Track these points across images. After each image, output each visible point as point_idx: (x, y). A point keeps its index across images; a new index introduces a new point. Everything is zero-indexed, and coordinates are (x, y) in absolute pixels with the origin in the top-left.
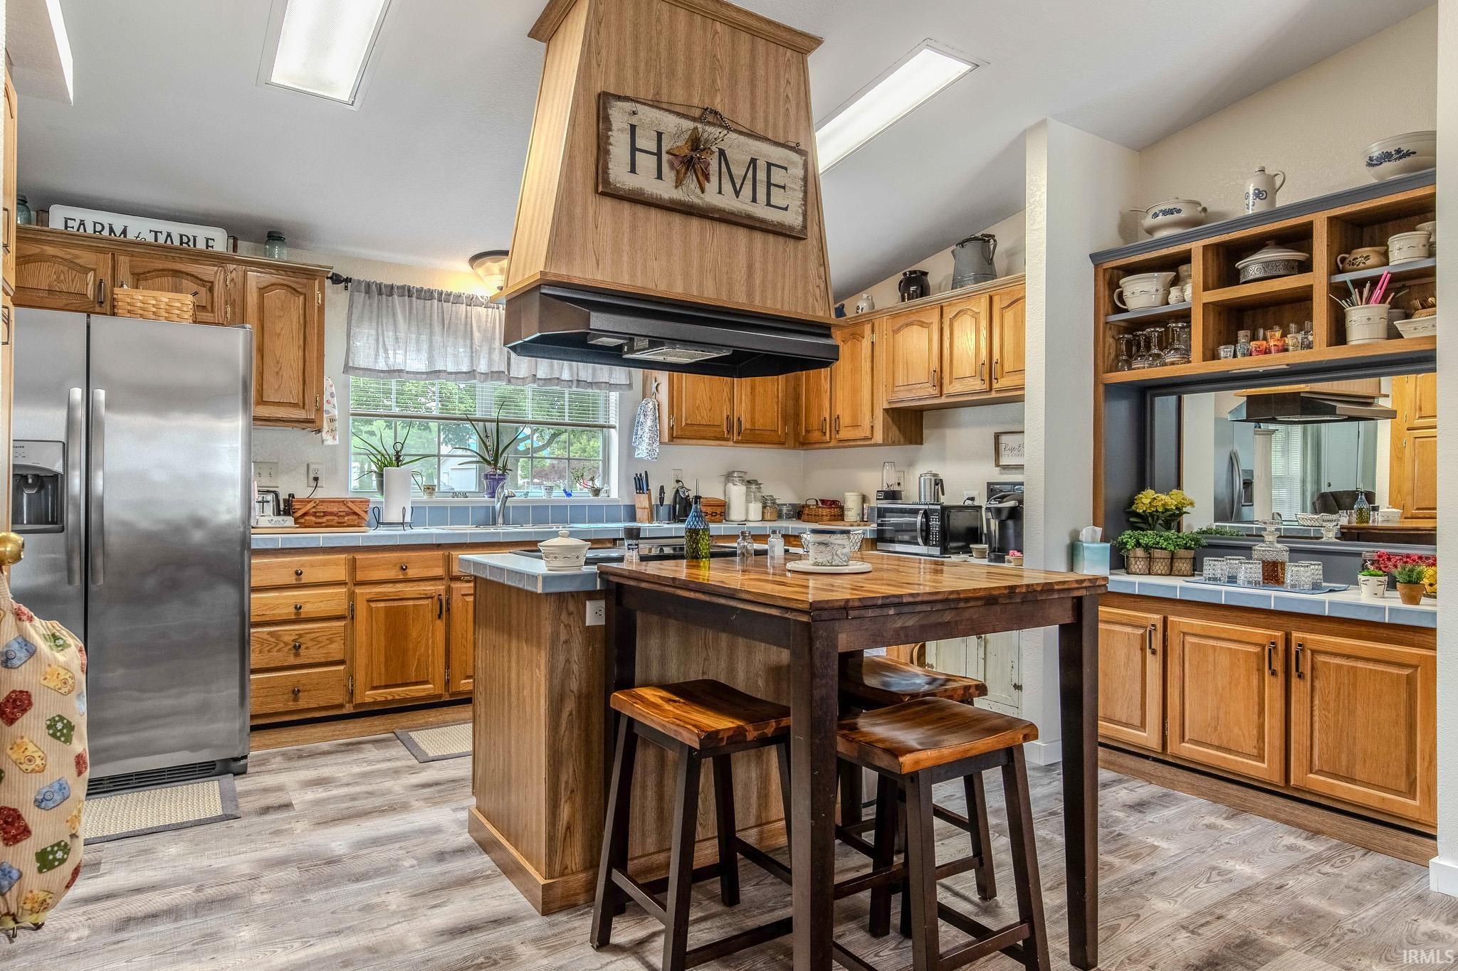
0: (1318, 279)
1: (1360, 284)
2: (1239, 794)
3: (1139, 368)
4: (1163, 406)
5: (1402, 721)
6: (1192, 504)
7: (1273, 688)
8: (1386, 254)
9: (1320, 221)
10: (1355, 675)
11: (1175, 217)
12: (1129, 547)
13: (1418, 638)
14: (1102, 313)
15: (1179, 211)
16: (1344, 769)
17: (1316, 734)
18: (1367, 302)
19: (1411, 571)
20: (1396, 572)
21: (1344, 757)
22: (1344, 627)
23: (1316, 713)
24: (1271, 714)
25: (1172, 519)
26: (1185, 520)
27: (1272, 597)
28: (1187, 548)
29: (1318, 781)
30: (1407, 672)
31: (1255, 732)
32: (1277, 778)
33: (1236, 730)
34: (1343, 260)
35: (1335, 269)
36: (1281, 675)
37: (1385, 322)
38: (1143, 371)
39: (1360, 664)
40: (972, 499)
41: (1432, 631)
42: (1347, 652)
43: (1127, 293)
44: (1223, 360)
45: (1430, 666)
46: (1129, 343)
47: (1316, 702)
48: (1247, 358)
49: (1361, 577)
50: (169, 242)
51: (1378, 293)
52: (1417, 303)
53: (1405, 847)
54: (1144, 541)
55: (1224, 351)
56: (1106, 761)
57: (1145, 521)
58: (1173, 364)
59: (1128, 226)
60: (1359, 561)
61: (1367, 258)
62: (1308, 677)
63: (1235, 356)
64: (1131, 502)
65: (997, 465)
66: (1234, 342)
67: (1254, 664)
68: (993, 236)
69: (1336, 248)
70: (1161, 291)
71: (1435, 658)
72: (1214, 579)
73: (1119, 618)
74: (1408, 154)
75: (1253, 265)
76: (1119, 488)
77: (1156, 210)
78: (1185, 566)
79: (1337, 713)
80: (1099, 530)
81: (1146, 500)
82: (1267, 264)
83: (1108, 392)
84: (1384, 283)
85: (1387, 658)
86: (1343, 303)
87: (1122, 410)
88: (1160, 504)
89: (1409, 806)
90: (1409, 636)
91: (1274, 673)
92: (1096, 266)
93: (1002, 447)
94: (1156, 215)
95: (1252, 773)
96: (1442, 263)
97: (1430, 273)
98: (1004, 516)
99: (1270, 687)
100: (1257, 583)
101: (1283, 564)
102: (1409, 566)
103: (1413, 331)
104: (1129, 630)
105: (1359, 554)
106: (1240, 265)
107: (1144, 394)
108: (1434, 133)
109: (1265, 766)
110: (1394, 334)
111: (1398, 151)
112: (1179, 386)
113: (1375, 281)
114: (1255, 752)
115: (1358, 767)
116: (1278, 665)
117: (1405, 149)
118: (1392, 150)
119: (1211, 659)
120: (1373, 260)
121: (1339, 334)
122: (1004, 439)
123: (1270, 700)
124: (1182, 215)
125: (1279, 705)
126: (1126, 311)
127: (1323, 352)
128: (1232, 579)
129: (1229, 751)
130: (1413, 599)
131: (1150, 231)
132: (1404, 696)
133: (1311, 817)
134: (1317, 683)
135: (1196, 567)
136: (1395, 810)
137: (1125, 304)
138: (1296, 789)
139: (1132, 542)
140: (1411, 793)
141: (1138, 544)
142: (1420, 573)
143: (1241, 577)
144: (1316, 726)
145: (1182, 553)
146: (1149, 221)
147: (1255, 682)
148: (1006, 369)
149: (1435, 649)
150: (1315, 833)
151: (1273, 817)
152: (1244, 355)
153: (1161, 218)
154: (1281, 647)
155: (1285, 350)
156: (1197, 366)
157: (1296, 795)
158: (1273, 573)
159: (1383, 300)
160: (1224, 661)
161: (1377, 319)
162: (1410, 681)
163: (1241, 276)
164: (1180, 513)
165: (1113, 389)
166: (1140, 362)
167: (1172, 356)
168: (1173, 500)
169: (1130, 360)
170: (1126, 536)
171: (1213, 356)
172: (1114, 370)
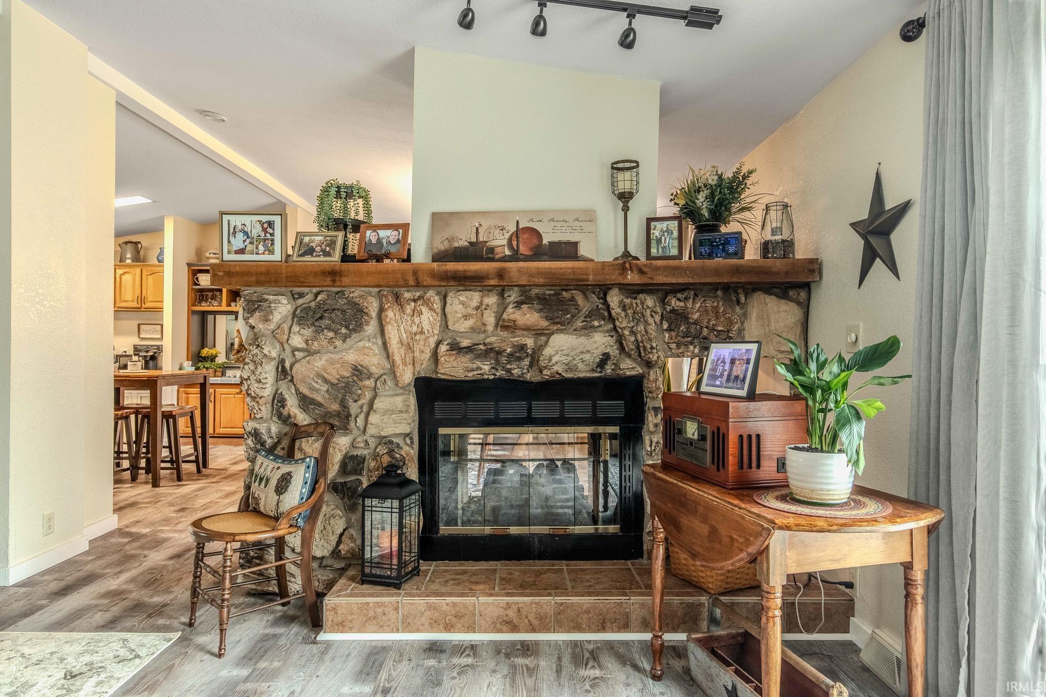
4: (210, 318)
6: (220, 353)
11: (217, 256)
14: (191, 285)
25: (213, 358)
26: (217, 359)
28: (220, 368)
33: (236, 421)
38: (204, 307)
40: (125, 352)
43: (200, 279)
44: (232, 307)
46: (200, 296)
54: (206, 366)
55: (233, 304)
57: (205, 359)
58: (217, 306)
59: (199, 253)
64: (199, 353)
65: (139, 337)
67: (241, 400)
68: (140, 243)
72: (229, 377)
76: (194, 348)
77: (210, 252)
78: (220, 374)
80: (191, 362)
81: (205, 352)
83: (192, 313)
87: (196, 319)
88: (210, 353)
92: (189, 268)
93: (141, 330)
94: (209, 254)
98: (148, 359)
107: (204, 315)
112: (215, 313)
122: (142, 327)
124: (219, 256)
126: (199, 285)
129: (234, 428)
131: (208, 258)
135: (223, 374)
137: (198, 282)
139: (202, 367)
141: (204, 367)
145: (218, 369)
146: (207, 255)
147: (242, 405)
148: (149, 300)
153: (211, 255)
156: (224, 308)
160: (233, 400)
164: (216, 356)
165: (194, 312)
166: (203, 304)
167: (215, 303)
168: (213, 352)
169: (200, 303)
170: (200, 364)
171: (229, 305)
172: (194, 305)
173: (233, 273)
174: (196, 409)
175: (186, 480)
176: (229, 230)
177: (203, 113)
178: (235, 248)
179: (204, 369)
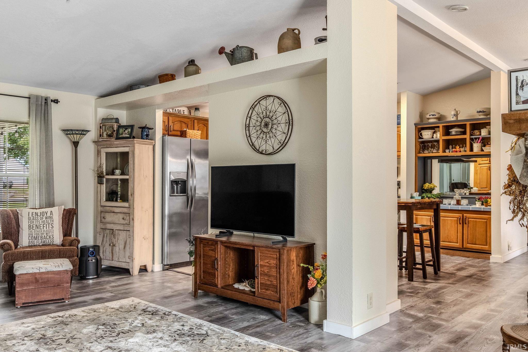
0: (467, 136)
1: (476, 139)
2: (452, 252)
3: (426, 153)
4: (429, 161)
5: (485, 231)
6: (436, 187)
7: (460, 227)
8: (480, 132)
9: (468, 123)
10: (476, 222)
11: (435, 116)
12: (425, 197)
13: (488, 213)
14: (417, 139)
15: (436, 115)
16: (474, 242)
17: (469, 236)
18: (477, 143)
19: (486, 200)
20: (483, 200)
21: (474, 240)
22: (474, 212)
23: (469, 231)
24: (460, 233)
25: (430, 191)
26: (433, 191)
27: (460, 208)
28: (438, 197)
29: (470, 246)
30: (486, 220)
31: (456, 237)
32: (461, 247)
33: (452, 237)
34: (472, 132)
35: (471, 135)
36: (462, 224)
37: (480, 147)
38: (426, 154)
39: (477, 220)
41: (490, 212)
42: (475, 217)
43: (423, 134)
44: (447, 153)
45: (490, 218)
46: (423, 146)
47: (469, 229)
48: (452, 153)
49: (476, 202)
50: (176, 112)
51: (479, 141)
52: (486, 144)
53: (485, 257)
55: (447, 151)
56: (417, 250)
57: (426, 191)
58: (435, 153)
60: (475, 199)
61: (477, 133)
62: (467, 224)
63: (449, 152)
64: (422, 186)
66: (449, 149)
67: (456, 222)
69: (471, 129)
70: (432, 135)
71: (491, 217)
72: (445, 204)
73: (424, 214)
74: (485, 112)
75: (453, 131)
76: (419, 183)
77: (430, 114)
79: (473, 231)
80: (418, 193)
81: (427, 186)
82: (456, 132)
83: (418, 158)
84: (481, 139)
85: (482, 218)
86: (473, 142)
87: (420, 163)
88: (430, 187)
89: (486, 247)
90: (486, 213)
91: (460, 224)
92: (416, 127)
94: (430, 115)
95: (456, 246)
96: (492, 136)
97: (490, 138)
99: (459, 227)
100: (455, 205)
101: (460, 200)
102: (486, 199)
103: (486, 149)
104: (427, 217)
105: (475, 198)
106: (450, 131)
107: (425, 159)
108: (490, 108)
109: (458, 244)
110: (482, 150)
111: (483, 111)
112: (432, 158)
113: (479, 138)
114: (456, 241)
115: (477, 241)
116: (461, 222)
117: (484, 111)
118: (482, 110)
119: (446, 222)
120: (478, 133)
121: (472, 150)
123: (459, 230)
124: (436, 116)
125: (461, 230)
126: (423, 138)
127: (468, 153)
128: (450, 204)
129: (450, 242)
130: (486, 206)
132: (485, 225)
133: (468, 254)
134: (469, 225)
136: (484, 249)
137: (422, 136)
138: (465, 248)
139: (426, 196)
140: (486, 245)
141: (427, 197)
142: (488, 201)
143: (452, 203)
144: (469, 234)
146: (428, 116)
147: (456, 226)
149: (491, 215)
150: (469, 257)
151: (460, 256)
152: (452, 152)
153: (431, 116)
154: (462, 218)
155: (460, 152)
156: (441, 154)
157: (465, 250)
158: (458, 203)
159: (480, 143)
160: (449, 222)
161: (479, 147)
162: (486, 222)
163: (451, 133)
164: (433, 189)
165: (419, 158)
166: (426, 152)
167: (435, 151)
168: (431, 185)
169: (423, 151)
170: (424, 195)
171: (444, 152)
172: (420, 153)
173: (523, 120)
174: (433, 228)
175: (429, 279)
176: (517, 85)
177: (451, 8)
178: (523, 99)
179: (427, 198)
